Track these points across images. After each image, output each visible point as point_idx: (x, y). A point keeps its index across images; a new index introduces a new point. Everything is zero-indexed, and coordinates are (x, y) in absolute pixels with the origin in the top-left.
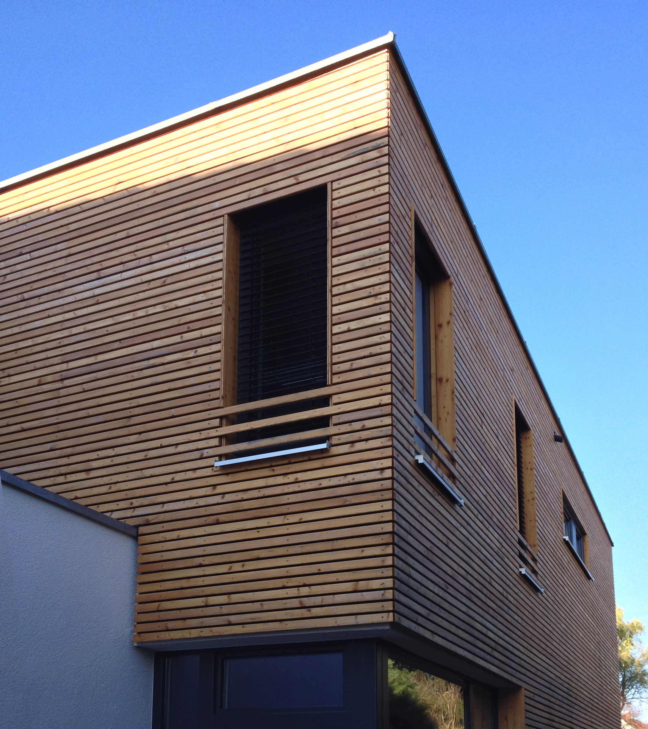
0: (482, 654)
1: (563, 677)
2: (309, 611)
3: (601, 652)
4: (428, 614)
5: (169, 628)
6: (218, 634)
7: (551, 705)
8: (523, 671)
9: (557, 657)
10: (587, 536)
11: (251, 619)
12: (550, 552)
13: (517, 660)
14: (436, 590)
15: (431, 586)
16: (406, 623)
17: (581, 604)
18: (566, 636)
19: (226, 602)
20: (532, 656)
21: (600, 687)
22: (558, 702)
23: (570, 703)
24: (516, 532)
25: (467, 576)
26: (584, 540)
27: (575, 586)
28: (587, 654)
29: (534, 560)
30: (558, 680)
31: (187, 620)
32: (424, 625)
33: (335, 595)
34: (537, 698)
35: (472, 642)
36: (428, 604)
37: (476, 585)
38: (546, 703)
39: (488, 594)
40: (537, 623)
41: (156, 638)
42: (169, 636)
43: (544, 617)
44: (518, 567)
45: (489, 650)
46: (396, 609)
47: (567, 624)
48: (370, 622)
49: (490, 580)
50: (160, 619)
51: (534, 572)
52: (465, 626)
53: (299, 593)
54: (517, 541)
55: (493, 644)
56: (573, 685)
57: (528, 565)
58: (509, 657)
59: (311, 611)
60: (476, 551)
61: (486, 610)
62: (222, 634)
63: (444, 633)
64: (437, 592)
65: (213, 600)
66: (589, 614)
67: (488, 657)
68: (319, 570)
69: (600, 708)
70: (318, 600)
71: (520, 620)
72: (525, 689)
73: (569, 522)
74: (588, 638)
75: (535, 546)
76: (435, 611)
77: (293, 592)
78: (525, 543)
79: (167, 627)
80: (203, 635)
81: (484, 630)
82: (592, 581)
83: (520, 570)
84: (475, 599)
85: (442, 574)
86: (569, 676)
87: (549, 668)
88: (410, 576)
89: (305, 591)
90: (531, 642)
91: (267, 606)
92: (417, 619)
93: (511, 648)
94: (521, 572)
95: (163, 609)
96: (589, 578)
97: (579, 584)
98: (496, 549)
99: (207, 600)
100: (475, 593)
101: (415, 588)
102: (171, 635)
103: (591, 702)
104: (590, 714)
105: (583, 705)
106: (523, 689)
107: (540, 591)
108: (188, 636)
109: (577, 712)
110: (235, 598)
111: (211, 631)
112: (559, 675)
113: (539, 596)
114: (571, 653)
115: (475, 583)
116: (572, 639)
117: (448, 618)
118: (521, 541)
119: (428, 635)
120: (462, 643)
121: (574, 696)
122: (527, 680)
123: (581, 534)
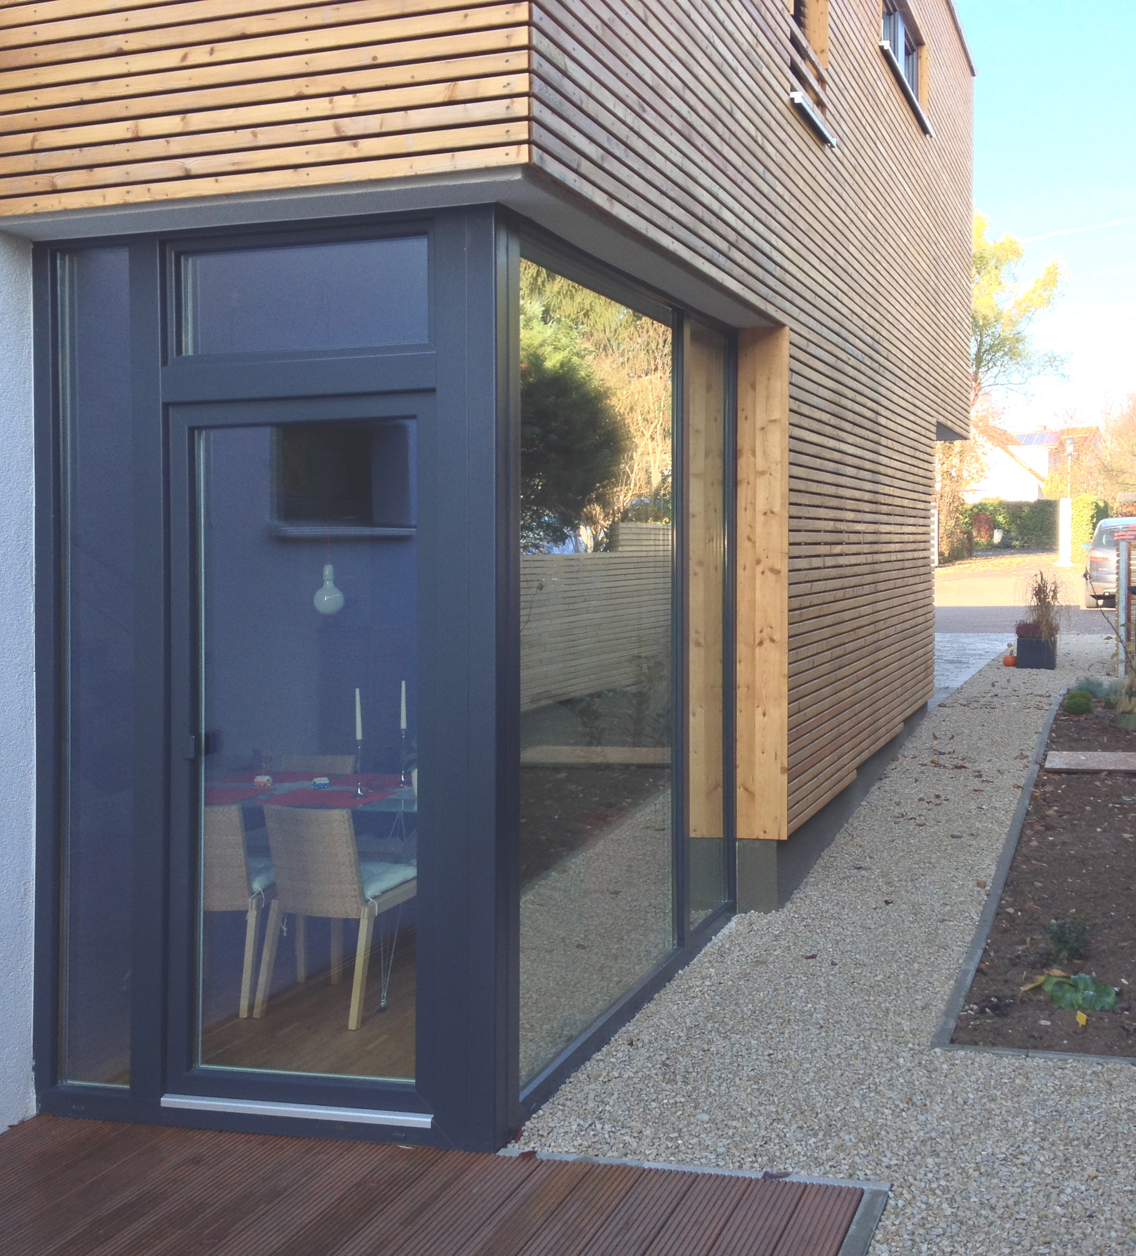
0: (708, 251)
1: (865, 316)
2: (355, 145)
3: (939, 277)
4: (602, 158)
5: (59, 187)
6: (164, 197)
7: (840, 365)
8: (789, 294)
9: (855, 275)
10: (926, 48)
11: (233, 164)
12: (852, 68)
13: (778, 272)
14: (620, 110)
15: (610, 102)
16: (554, 168)
17: (907, 179)
18: (875, 238)
19: (178, 130)
20: (806, 267)
21: (933, 342)
22: (853, 361)
23: (875, 366)
24: (786, 17)
25: (684, 92)
26: (919, 57)
27: (897, 144)
28: (913, 277)
29: (821, 80)
30: (855, 319)
31: (96, 169)
32: (593, 178)
33: (409, 112)
34: (812, 349)
35: (691, 226)
36: (602, 137)
37: (702, 114)
38: (831, 360)
39: (727, 135)
40: (821, 205)
41: (31, 209)
42: (60, 203)
43: (834, 195)
44: (789, 90)
45: (723, 245)
46: (535, 137)
47: (878, 216)
48: (482, 165)
49: (731, 108)
50: (39, 168)
51: (820, 103)
52: (675, 192)
53: (333, 108)
54: (789, 36)
55: (732, 236)
56: (884, 333)
57: (808, 88)
58: (764, 265)
59: (359, 146)
60: (704, 43)
61: (722, 167)
62: (170, 196)
63: (633, 200)
64: (621, 115)
65: (148, 127)
66: (921, 202)
67: (722, 260)
68: (375, 58)
69: (932, 381)
70: (372, 123)
71: (787, 196)
72: (791, 330)
73: (892, 16)
74: (917, 247)
75: (822, 51)
76: (617, 153)
77: (320, 107)
78: (804, 43)
79: (54, 184)
80: (131, 199)
81: (715, 206)
82: (931, 137)
83: (793, 95)
84: (699, 142)
85: (631, 79)
86: (877, 316)
87: (840, 295)
88: (565, 74)
89: (345, 104)
90: (806, 241)
91: (266, 136)
92: (579, 165)
93: (767, 248)
94: (792, 100)
95: (43, 147)
96: (925, 130)
97: (905, 140)
98: (745, 46)
99: (137, 126)
100: (699, 129)
101: (575, 99)
102: (63, 200)
103: (916, 368)
104: (912, 391)
105: (899, 373)
106: (787, 329)
107: (829, 142)
108: (99, 202)
109: (889, 385)
110: (197, 121)
111: (149, 190)
112: (858, 310)
113: (826, 152)
114: (883, 272)
115: (700, 107)
116: (887, 246)
117: (642, 172)
118: (796, 37)
119: (600, 199)
120: (669, 225)
121: (883, 354)
122: (795, 312)
123: (915, 44)
